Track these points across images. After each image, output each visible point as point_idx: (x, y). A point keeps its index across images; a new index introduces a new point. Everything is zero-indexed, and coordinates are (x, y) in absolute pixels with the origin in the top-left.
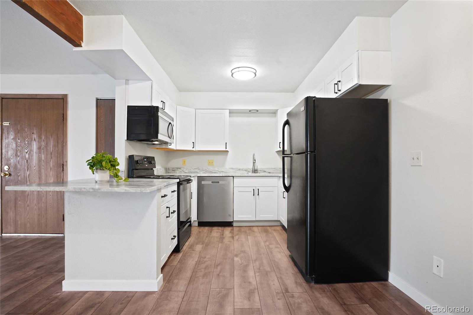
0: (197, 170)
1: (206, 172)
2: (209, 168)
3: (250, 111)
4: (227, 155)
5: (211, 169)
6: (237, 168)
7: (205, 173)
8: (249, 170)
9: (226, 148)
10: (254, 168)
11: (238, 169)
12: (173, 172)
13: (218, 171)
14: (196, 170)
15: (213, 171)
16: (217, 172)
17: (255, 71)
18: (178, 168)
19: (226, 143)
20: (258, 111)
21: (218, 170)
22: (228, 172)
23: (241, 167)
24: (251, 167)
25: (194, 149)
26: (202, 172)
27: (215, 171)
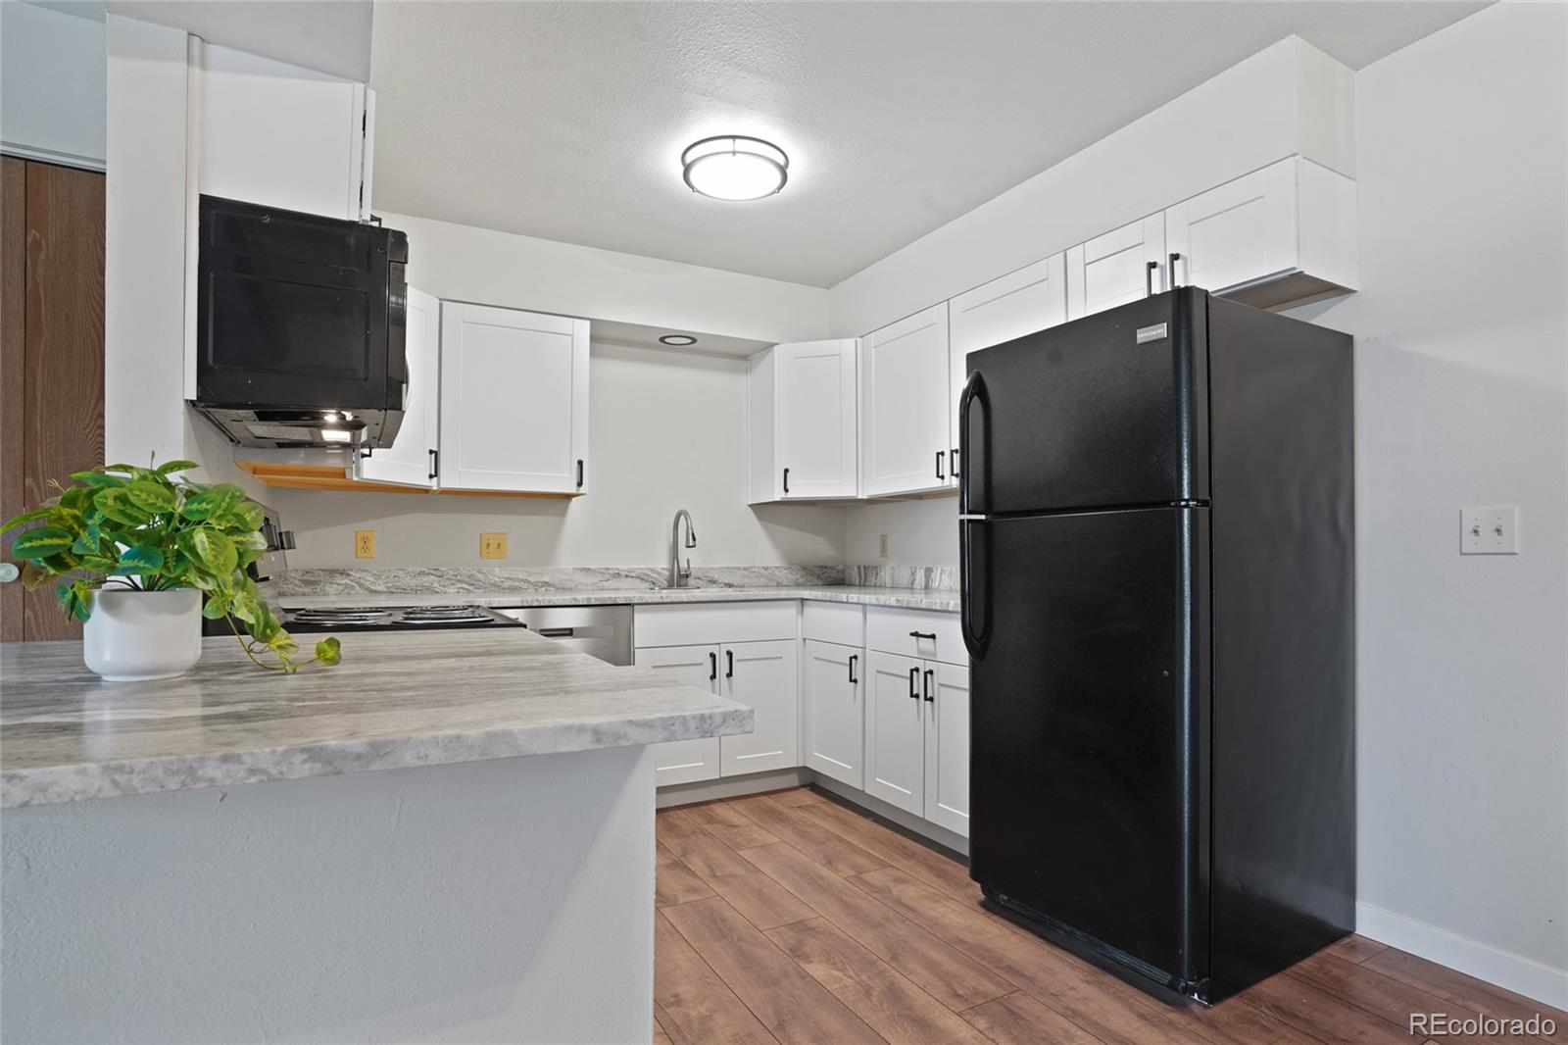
0: (432, 577)
1: (471, 588)
2: (485, 570)
3: (662, 340)
4: (563, 513)
5: (498, 573)
6: (607, 569)
7: (469, 591)
8: (655, 576)
9: (579, 483)
10: (679, 567)
11: (611, 572)
12: (307, 590)
13: (525, 581)
14: (426, 580)
15: (507, 584)
16: (524, 586)
17: (781, 160)
18: (333, 572)
19: (582, 463)
20: (694, 341)
21: (530, 579)
22: (570, 584)
23: (623, 566)
24: (661, 564)
25: (433, 484)
26: (452, 590)
27: (516, 584)
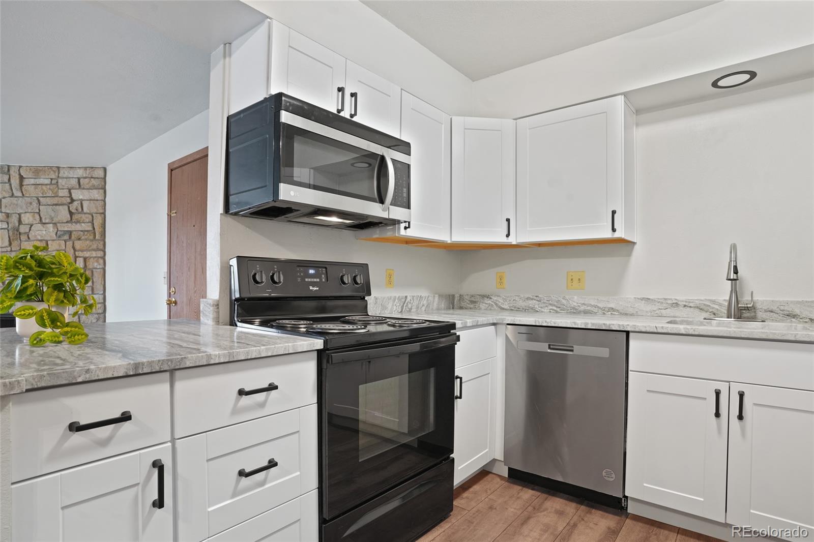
0: (534, 301)
1: (558, 310)
2: (567, 297)
3: (715, 84)
4: (629, 254)
5: (576, 300)
6: (665, 299)
7: (557, 312)
8: (716, 307)
9: (614, 230)
10: (738, 302)
11: (669, 302)
12: (472, 306)
13: (595, 306)
14: (531, 303)
15: (582, 308)
16: (595, 310)
18: (484, 296)
19: (614, 212)
20: (753, 75)
21: (599, 305)
22: (631, 311)
23: (681, 298)
24: (723, 293)
25: (512, 240)
26: (546, 310)
27: (589, 308)
